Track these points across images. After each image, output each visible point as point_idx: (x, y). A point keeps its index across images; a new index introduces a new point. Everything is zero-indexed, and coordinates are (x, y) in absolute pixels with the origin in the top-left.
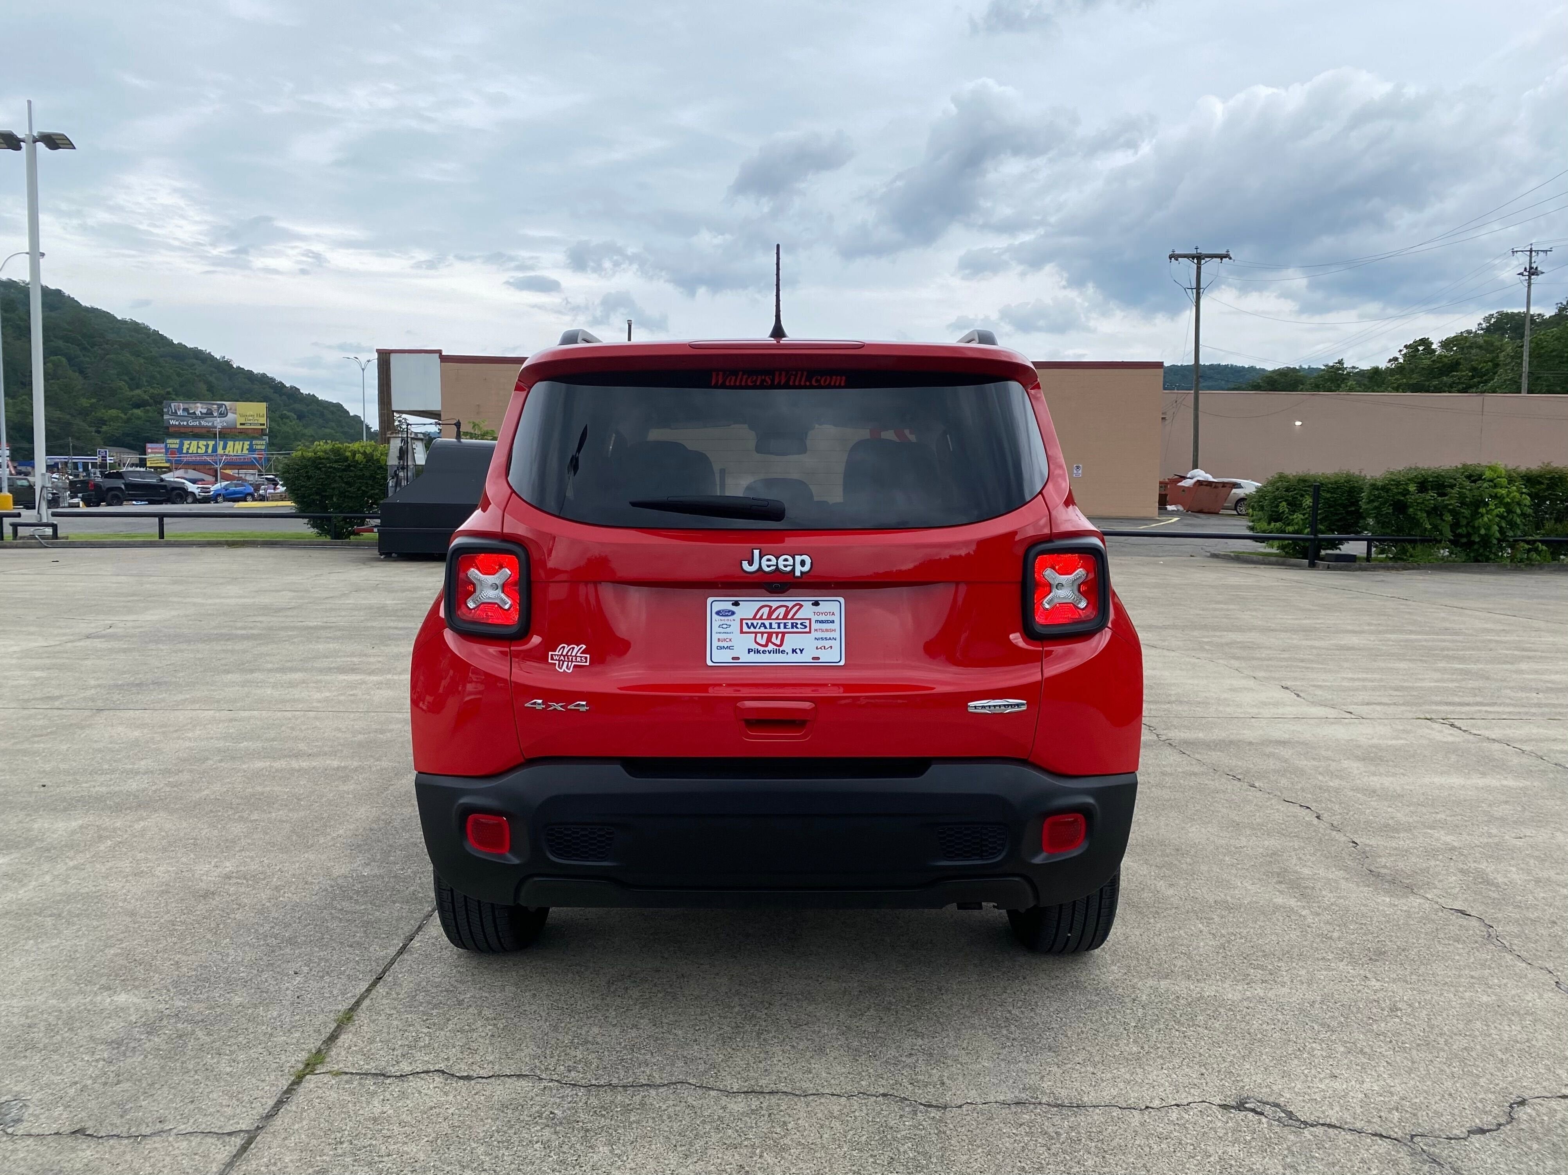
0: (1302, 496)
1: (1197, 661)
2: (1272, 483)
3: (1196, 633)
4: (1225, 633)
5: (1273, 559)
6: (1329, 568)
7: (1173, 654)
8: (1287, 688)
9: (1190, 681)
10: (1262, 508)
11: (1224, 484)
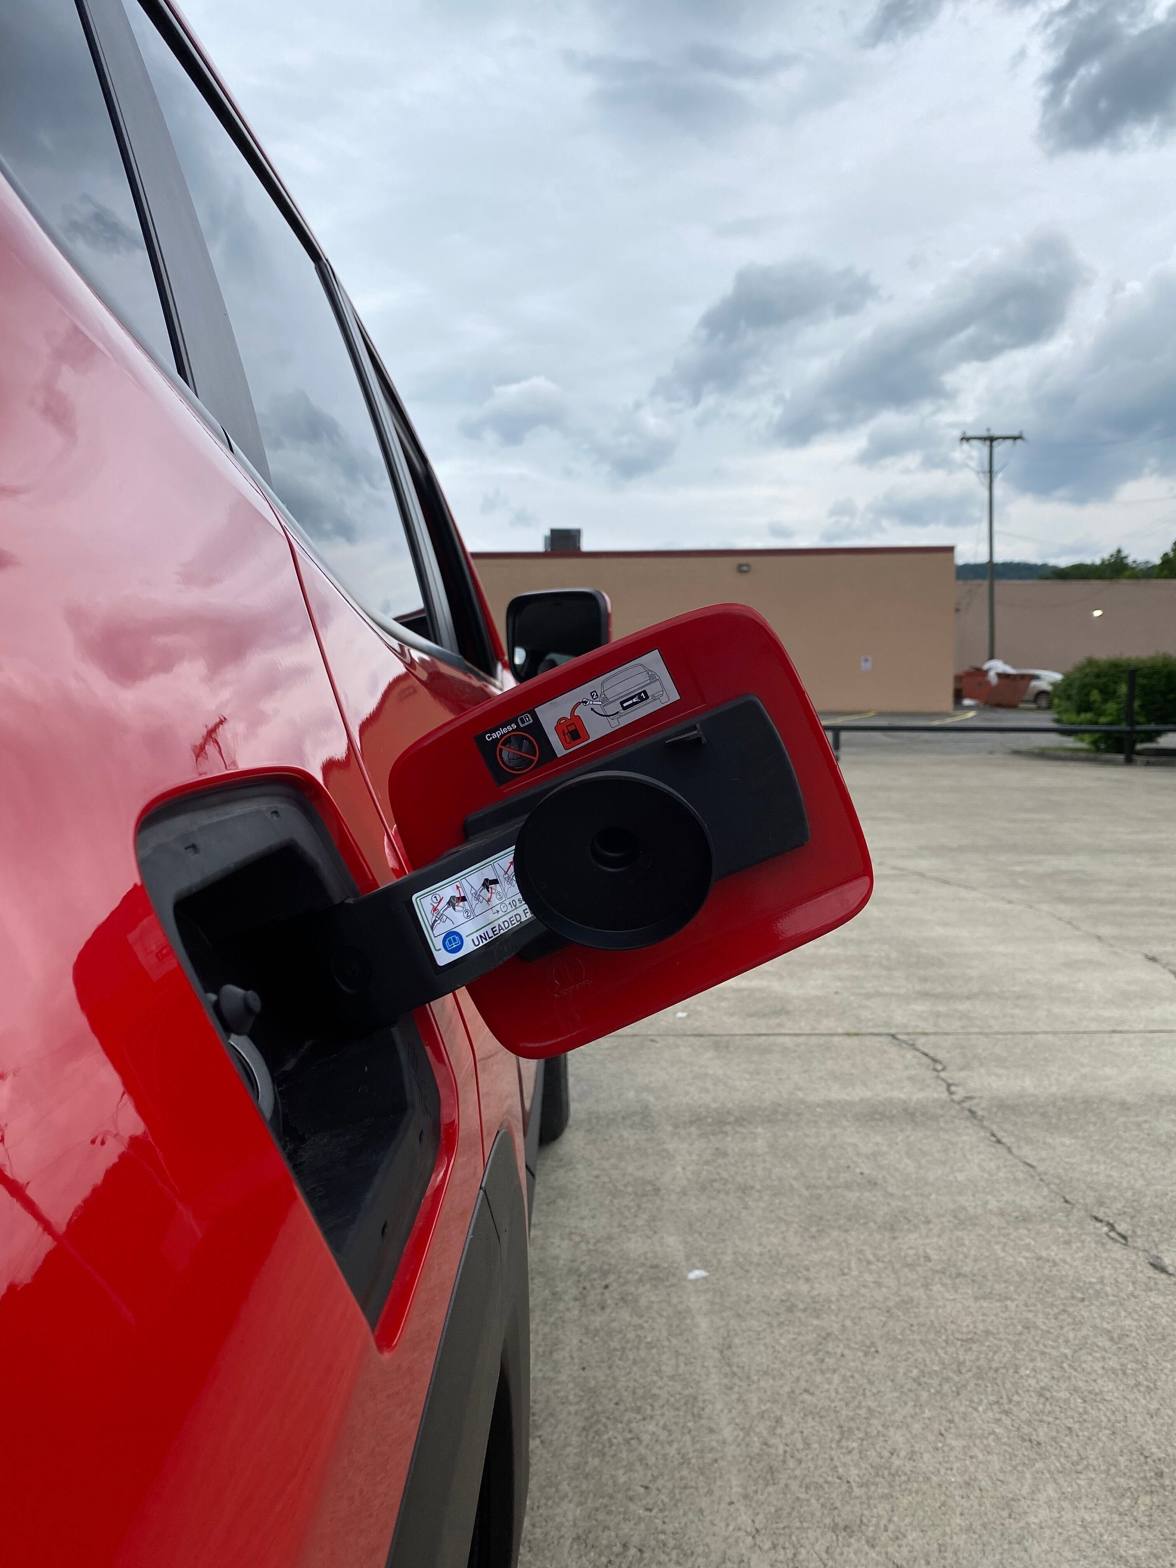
0: (1115, 683)
1: (1008, 907)
2: (1080, 669)
3: (1003, 858)
4: (1042, 857)
5: (1082, 755)
6: (1148, 764)
7: (974, 894)
8: (1153, 959)
9: (1000, 948)
10: (1069, 698)
11: (1023, 677)
